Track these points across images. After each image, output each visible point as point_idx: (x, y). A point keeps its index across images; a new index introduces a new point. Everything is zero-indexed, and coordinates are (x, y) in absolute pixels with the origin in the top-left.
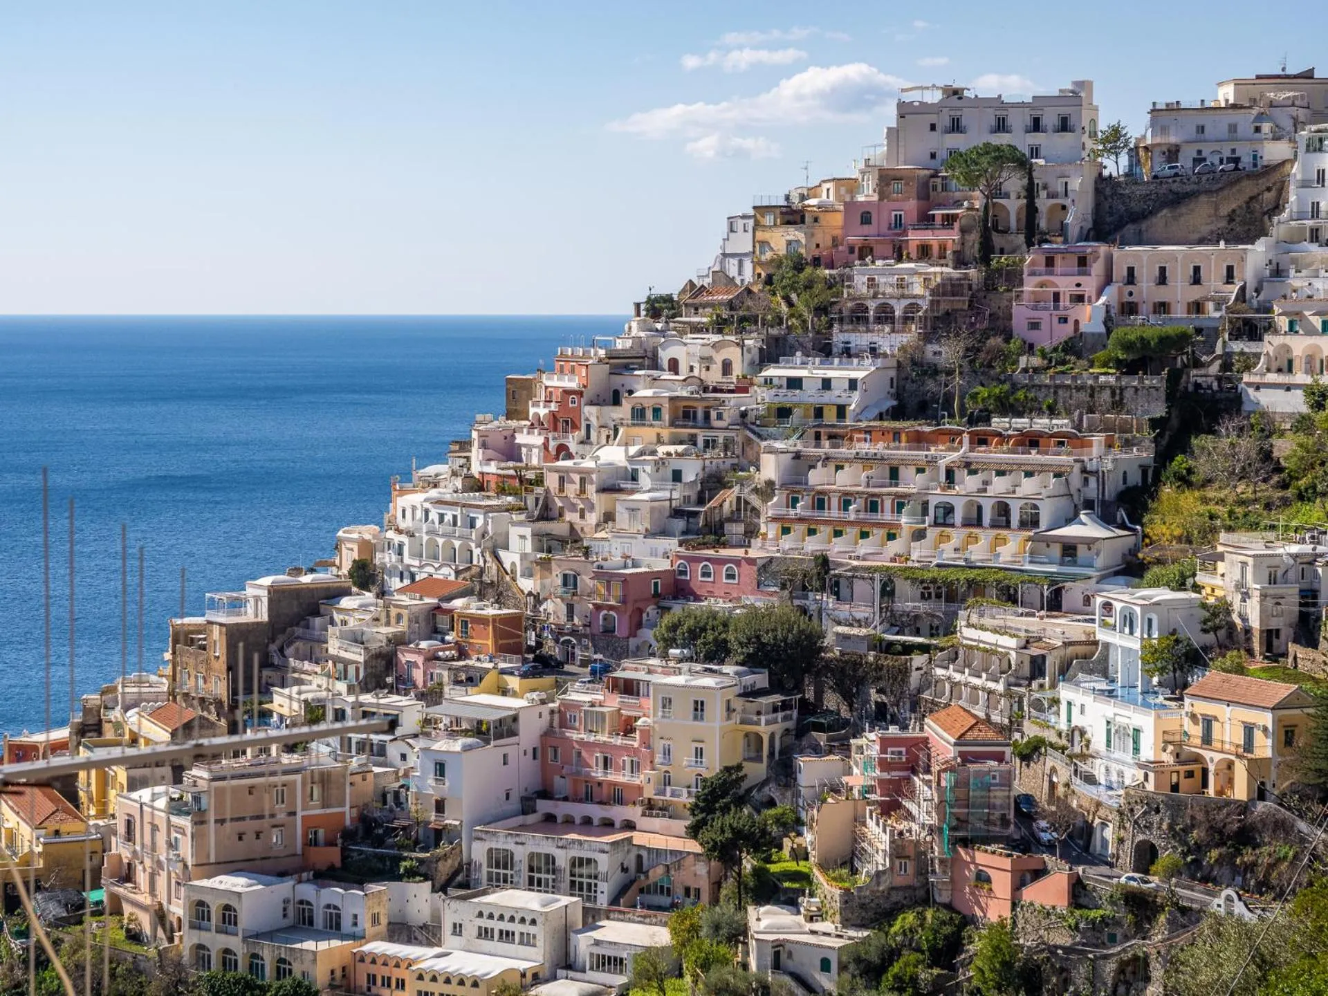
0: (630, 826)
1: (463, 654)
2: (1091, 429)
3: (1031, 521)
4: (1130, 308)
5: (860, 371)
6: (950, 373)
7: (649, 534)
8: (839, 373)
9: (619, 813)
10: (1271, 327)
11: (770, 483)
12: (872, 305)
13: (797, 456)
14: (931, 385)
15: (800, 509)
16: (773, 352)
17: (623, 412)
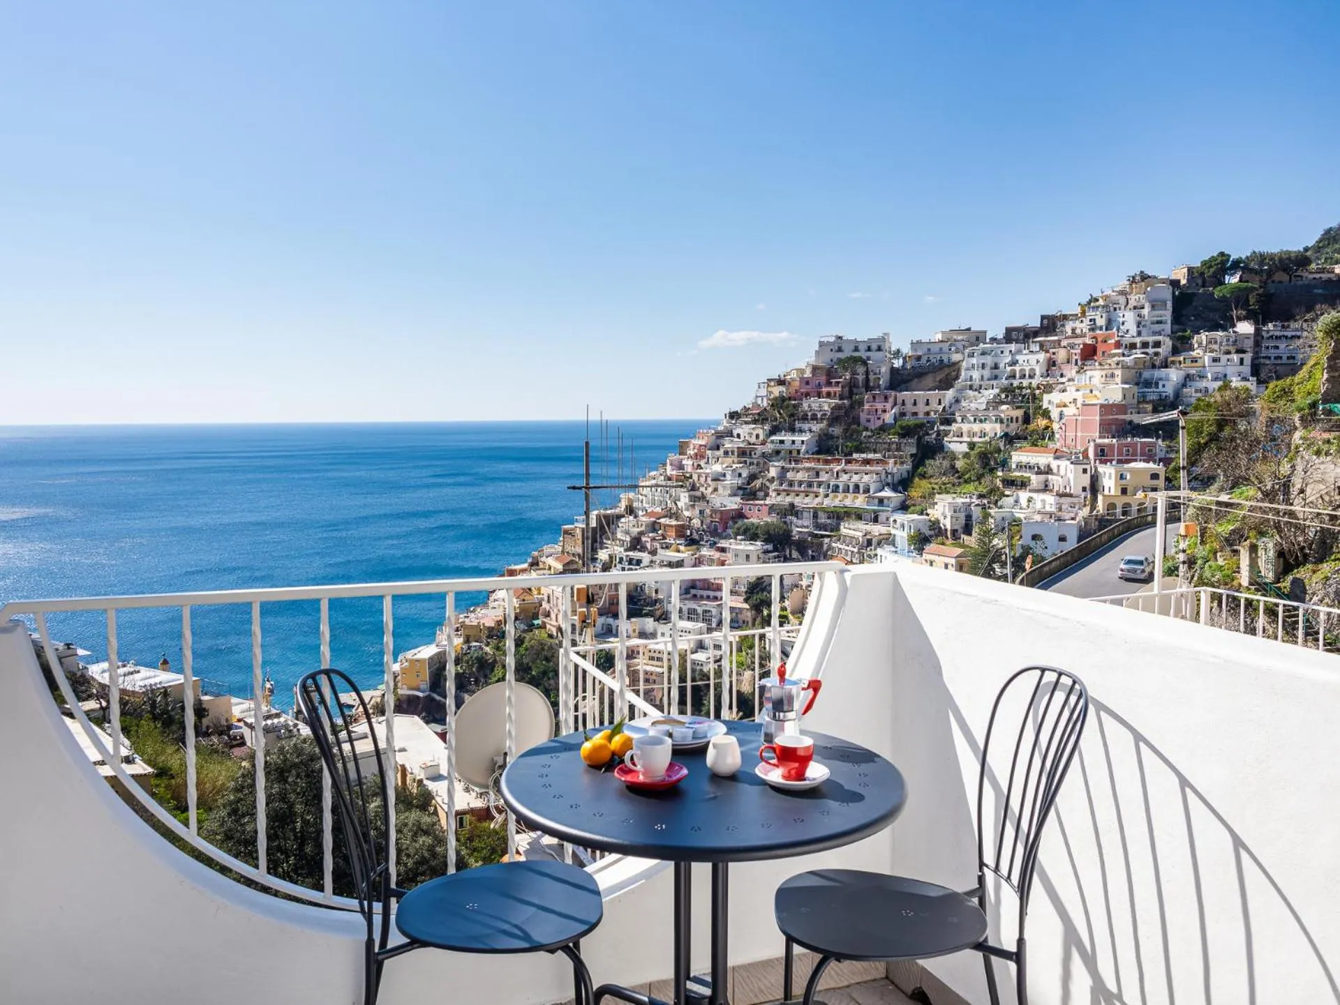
1: (664, 538)
2: (889, 457)
3: (867, 490)
4: (903, 414)
5: (806, 437)
6: (838, 438)
7: (730, 495)
8: (798, 438)
9: (718, 594)
10: (955, 421)
11: (773, 478)
12: (809, 414)
13: (783, 468)
14: (831, 443)
15: (784, 487)
16: (775, 430)
17: (721, 452)
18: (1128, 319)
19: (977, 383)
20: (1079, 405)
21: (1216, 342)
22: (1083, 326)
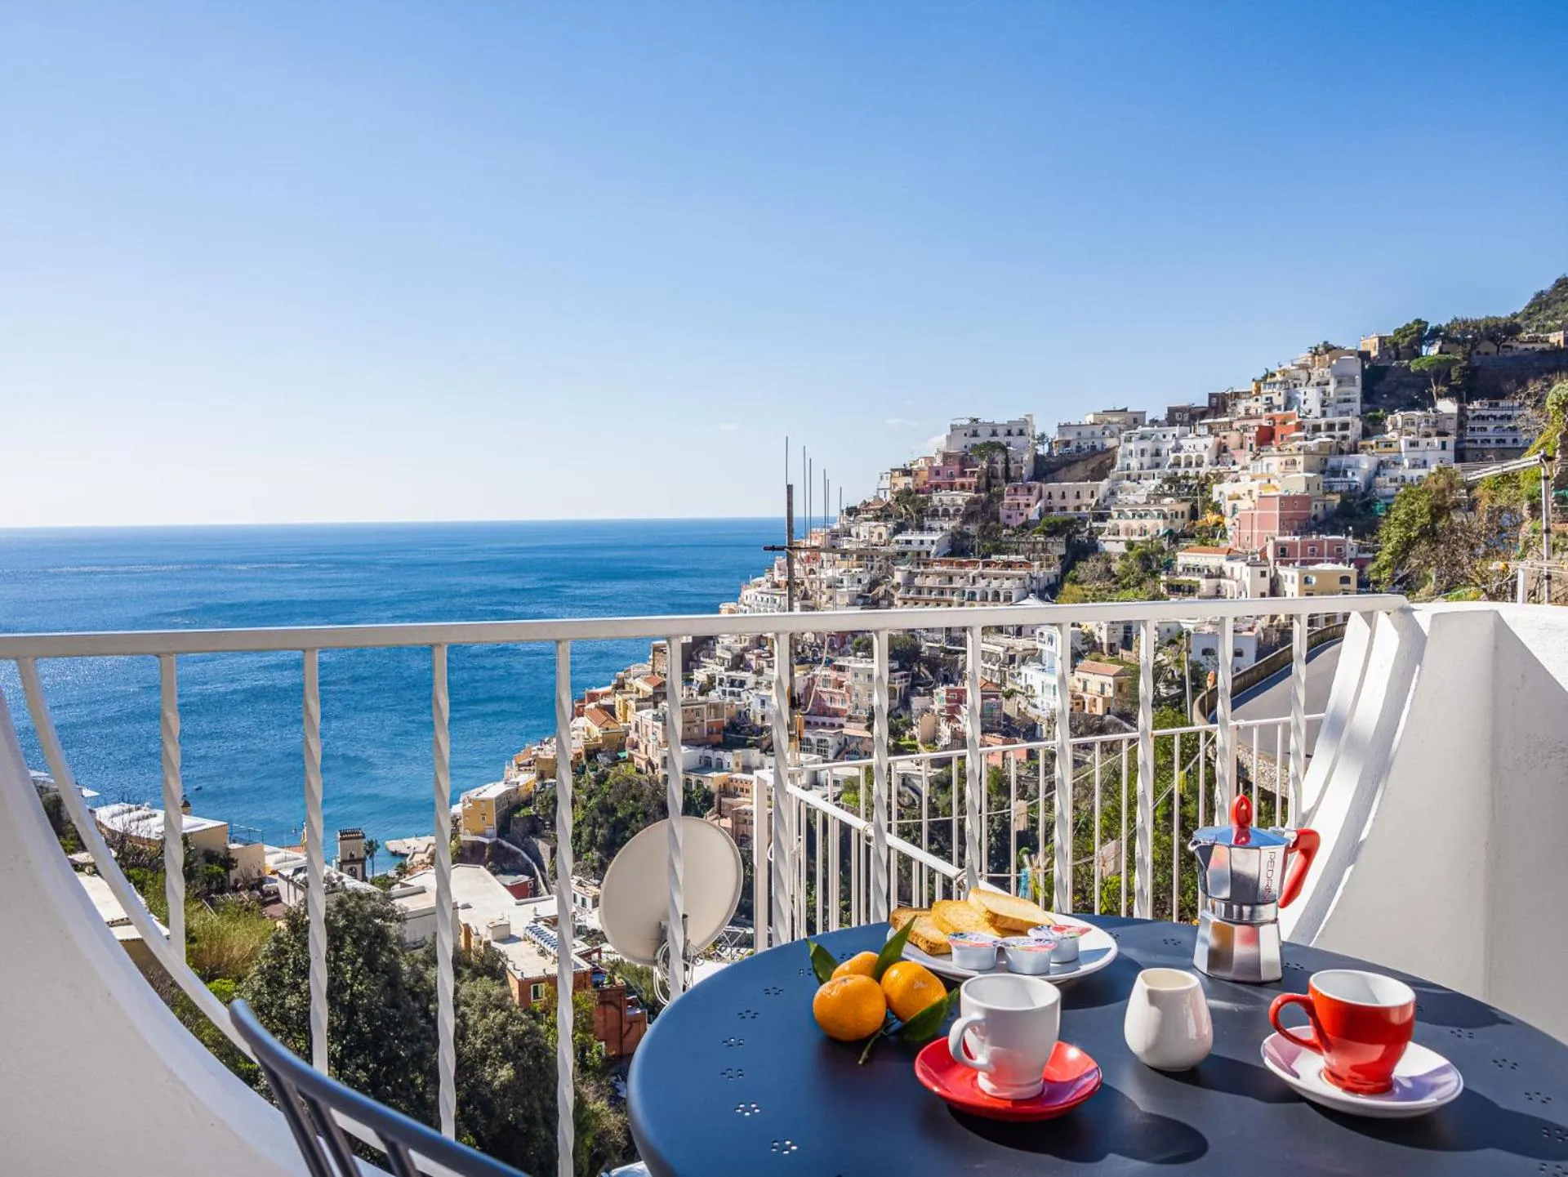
0: (841, 726)
2: (1034, 560)
3: (1008, 598)
4: (1050, 509)
5: (936, 537)
6: (974, 537)
7: (848, 605)
8: (927, 538)
9: (836, 721)
10: (1110, 516)
11: (899, 584)
12: (940, 509)
13: (910, 572)
14: (966, 543)
15: (911, 595)
16: (900, 529)
17: (837, 555)
18: (1310, 398)
19: (1135, 472)
20: (1255, 497)
21: (1413, 424)
22: (1257, 406)
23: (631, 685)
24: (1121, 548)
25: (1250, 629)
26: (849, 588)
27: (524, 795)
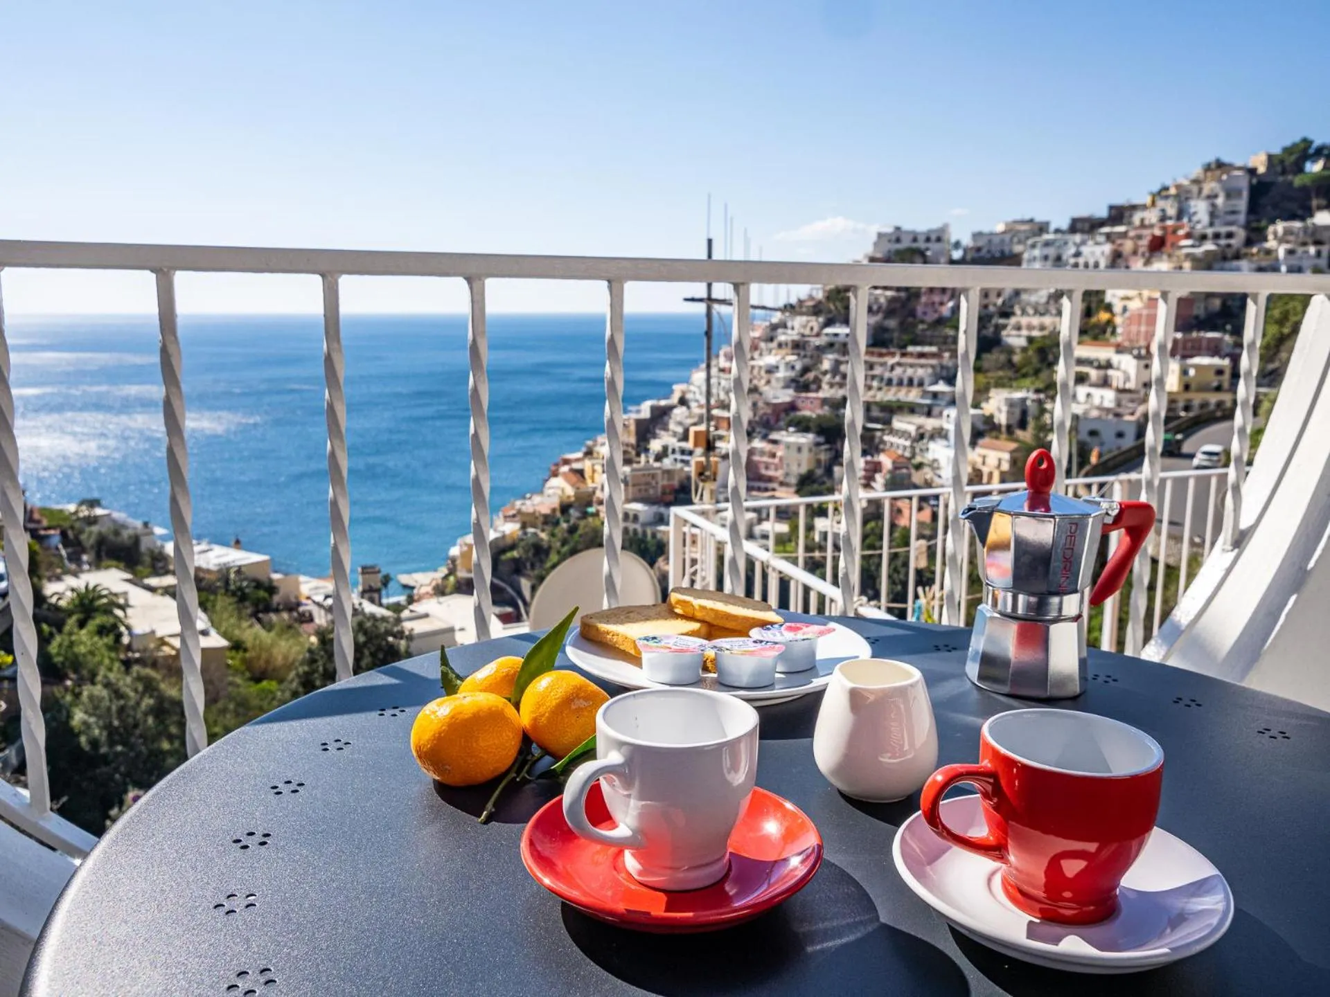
0: (774, 490)
2: (945, 351)
3: (921, 384)
6: (893, 331)
7: (783, 388)
9: (771, 485)
10: (1013, 314)
11: (826, 370)
13: (836, 360)
14: (886, 335)
16: (829, 323)
17: (774, 344)
18: (1200, 209)
20: (1144, 299)
21: (1292, 233)
22: (1152, 216)
23: (598, 453)
24: (1022, 342)
25: (1132, 414)
26: (782, 374)
27: (509, 541)
